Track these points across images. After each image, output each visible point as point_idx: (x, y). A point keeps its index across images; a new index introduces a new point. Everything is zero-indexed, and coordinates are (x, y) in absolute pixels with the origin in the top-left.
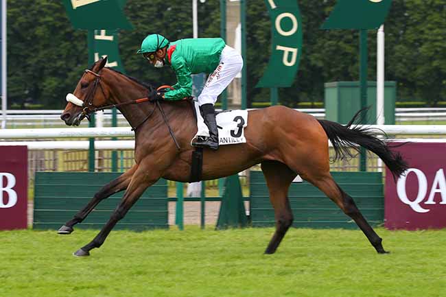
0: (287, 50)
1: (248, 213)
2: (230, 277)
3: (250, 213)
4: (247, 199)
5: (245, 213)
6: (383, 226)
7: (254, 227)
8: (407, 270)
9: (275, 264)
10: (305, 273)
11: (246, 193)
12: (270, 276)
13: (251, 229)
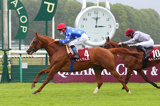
0: (24, 27)
1: (10, 78)
2: (3, 98)
3: (11, 78)
4: (10, 74)
5: (9, 78)
6: (53, 82)
7: (12, 82)
8: (59, 95)
9: (18, 94)
10: (27, 97)
11: (10, 72)
12: (16, 98)
13: (11, 83)
